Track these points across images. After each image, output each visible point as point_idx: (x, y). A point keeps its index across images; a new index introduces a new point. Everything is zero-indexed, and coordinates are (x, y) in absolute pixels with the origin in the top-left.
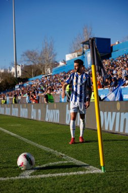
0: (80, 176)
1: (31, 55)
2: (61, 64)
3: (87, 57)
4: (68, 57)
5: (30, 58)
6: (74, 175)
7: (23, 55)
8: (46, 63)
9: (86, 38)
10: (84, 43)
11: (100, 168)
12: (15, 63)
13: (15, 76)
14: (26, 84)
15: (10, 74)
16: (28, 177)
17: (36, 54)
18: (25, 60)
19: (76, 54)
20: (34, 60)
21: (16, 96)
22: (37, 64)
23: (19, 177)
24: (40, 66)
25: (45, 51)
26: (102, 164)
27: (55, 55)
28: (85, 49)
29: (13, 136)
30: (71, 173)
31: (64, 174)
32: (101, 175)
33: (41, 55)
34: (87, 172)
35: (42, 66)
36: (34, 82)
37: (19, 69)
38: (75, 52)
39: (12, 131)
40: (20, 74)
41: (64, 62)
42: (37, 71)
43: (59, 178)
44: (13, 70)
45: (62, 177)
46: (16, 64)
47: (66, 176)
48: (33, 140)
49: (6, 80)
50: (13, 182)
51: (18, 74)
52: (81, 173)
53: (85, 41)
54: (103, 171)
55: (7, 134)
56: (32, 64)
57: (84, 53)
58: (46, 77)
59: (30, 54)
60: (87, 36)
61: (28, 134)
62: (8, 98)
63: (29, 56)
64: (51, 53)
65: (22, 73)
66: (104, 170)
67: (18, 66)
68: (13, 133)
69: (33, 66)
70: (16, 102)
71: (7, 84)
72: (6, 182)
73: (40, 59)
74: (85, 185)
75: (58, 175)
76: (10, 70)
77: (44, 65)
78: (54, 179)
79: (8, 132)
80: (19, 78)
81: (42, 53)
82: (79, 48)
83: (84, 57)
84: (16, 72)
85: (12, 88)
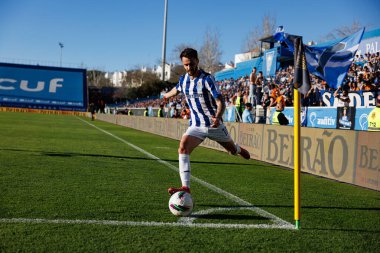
0: (265, 231)
2: (228, 67)
3: (266, 60)
4: (239, 58)
6: (256, 229)
7: (175, 51)
9: (266, 34)
10: (263, 40)
11: (293, 222)
12: (162, 61)
13: (161, 78)
15: (155, 75)
16: (190, 225)
19: (249, 55)
21: (162, 106)
23: (178, 224)
25: (206, 47)
26: (296, 217)
27: (220, 54)
28: (264, 50)
30: (251, 226)
31: (241, 226)
32: (295, 232)
34: (273, 226)
37: (168, 69)
38: (248, 52)
40: (168, 77)
41: (233, 65)
43: (234, 230)
44: (159, 70)
45: (239, 230)
46: (165, 63)
47: (245, 229)
49: (148, 84)
50: (170, 229)
51: (166, 77)
52: (266, 226)
53: (265, 36)
54: (297, 227)
57: (262, 54)
60: (268, 31)
62: (151, 109)
64: (214, 51)
65: (172, 75)
66: (299, 225)
67: (166, 65)
70: (162, 115)
71: (150, 88)
72: (161, 228)
74: (273, 246)
75: (232, 225)
76: (155, 70)
78: (228, 231)
82: (255, 46)
83: (261, 60)
84: (164, 74)
85: (156, 95)
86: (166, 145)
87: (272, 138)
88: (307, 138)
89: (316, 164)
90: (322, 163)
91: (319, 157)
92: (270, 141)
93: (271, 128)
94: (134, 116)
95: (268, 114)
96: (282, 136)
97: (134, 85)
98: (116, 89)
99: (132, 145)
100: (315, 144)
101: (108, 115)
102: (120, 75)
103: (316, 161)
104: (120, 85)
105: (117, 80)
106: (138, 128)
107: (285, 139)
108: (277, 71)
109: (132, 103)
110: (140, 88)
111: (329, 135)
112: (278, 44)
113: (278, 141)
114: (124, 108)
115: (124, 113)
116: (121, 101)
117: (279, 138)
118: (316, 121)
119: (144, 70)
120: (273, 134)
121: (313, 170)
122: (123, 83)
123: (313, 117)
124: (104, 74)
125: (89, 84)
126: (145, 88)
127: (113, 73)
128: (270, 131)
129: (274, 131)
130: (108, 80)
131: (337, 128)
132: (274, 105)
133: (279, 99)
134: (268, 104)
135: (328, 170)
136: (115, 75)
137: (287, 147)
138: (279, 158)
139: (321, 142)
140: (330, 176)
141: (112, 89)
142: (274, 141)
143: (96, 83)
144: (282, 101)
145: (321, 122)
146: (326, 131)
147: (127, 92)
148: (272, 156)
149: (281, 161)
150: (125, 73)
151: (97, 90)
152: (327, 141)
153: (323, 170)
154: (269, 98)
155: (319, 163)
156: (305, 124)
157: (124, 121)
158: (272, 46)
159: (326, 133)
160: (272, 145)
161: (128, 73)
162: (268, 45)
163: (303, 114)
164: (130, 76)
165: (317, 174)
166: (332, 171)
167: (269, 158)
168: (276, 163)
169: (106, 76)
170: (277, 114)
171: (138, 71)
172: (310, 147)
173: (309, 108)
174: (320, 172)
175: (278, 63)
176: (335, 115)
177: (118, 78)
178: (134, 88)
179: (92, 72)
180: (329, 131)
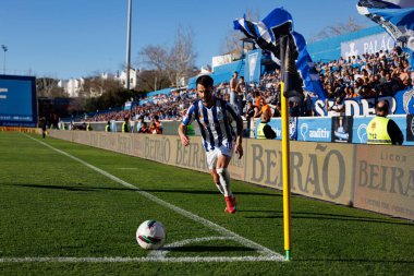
0: (250, 264)
1: (155, 53)
2: (204, 71)
3: (248, 63)
4: (217, 62)
5: (152, 58)
6: (240, 262)
7: (142, 53)
8: (179, 70)
10: (245, 40)
11: (283, 253)
12: (127, 66)
13: (126, 86)
14: (142, 102)
15: (118, 82)
16: (162, 259)
17: (163, 53)
18: (144, 62)
19: (229, 56)
20: (160, 62)
21: (127, 120)
22: (164, 69)
23: (148, 259)
24: (168, 72)
25: (179, 49)
26: (286, 247)
27: (195, 56)
28: (246, 51)
30: (234, 258)
31: (222, 259)
32: (285, 264)
33: (172, 55)
34: (260, 258)
35: (171, 73)
36: (157, 98)
37: (133, 75)
38: (228, 53)
39: (123, 178)
40: (134, 85)
41: (210, 70)
42: (162, 80)
43: (214, 264)
44: (123, 76)
45: (220, 263)
46: (129, 68)
47: (227, 263)
48: (162, 197)
49: (110, 93)
50: (138, 265)
51: (131, 84)
52: (251, 258)
54: (287, 259)
55: (116, 183)
56: (156, 68)
57: (244, 56)
58: (178, 91)
59: (153, 52)
63: (152, 54)
64: (188, 53)
65: (137, 82)
66: (290, 256)
67: (131, 71)
68: (126, 181)
69: (157, 72)
70: (126, 130)
71: (112, 98)
72: (128, 264)
73: (168, 61)
75: (212, 259)
76: (118, 76)
77: (176, 72)
78: (207, 265)
79: (118, 180)
80: (133, 90)
81: (173, 50)
82: (235, 47)
83: (243, 64)
84: (129, 81)
85: (120, 106)
86: (134, 165)
87: (258, 154)
88: (299, 154)
89: (309, 183)
90: (315, 182)
91: (312, 176)
92: (255, 158)
93: (255, 142)
94: (93, 132)
95: (252, 127)
96: (269, 152)
97: (93, 95)
98: (72, 99)
99: (92, 167)
100: (306, 160)
101: (63, 131)
102: (76, 82)
103: (309, 180)
104: (77, 95)
105: (72, 89)
106: (99, 146)
107: (272, 155)
108: (262, 75)
109: (91, 116)
110: (100, 99)
111: (323, 149)
113: (264, 158)
115: (82, 128)
116: (78, 114)
117: (265, 154)
118: (308, 133)
119: (105, 77)
120: (258, 150)
121: (306, 190)
122: (80, 93)
123: (304, 129)
124: (57, 82)
125: (39, 94)
126: (106, 99)
127: (68, 81)
128: (254, 146)
129: (260, 146)
130: (62, 89)
131: (333, 141)
132: (259, 116)
133: (264, 109)
134: (251, 115)
135: (322, 190)
136: (70, 84)
137: (274, 164)
138: (265, 178)
139: (313, 158)
140: (324, 197)
141: (67, 100)
142: (259, 158)
143: (48, 93)
145: (314, 135)
146: (320, 145)
147: (85, 103)
148: (258, 176)
149: (268, 181)
150: (82, 80)
151: (48, 101)
152: (321, 156)
153: (317, 191)
154: (253, 107)
155: (312, 183)
156: (295, 137)
157: (82, 138)
159: (319, 147)
160: (258, 162)
161: (86, 80)
162: (250, 45)
163: (292, 126)
164: (88, 84)
165: (310, 195)
166: (327, 192)
167: (254, 178)
168: (262, 183)
169: (60, 84)
170: (262, 126)
171: (98, 78)
172: (301, 163)
173: (300, 118)
174: (314, 193)
175: (263, 67)
176: (330, 127)
177: (73, 87)
178: (93, 99)
179: (42, 80)
180: (323, 145)
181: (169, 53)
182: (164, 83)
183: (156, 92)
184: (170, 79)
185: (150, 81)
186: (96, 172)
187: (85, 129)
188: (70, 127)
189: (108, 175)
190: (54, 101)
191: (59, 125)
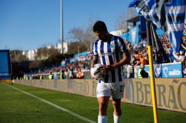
1: (78, 32)
3: (131, 35)
5: (76, 35)
7: (70, 33)
10: (129, 21)
12: (61, 40)
13: (61, 52)
14: (72, 60)
15: (57, 50)
17: (82, 31)
18: (72, 37)
19: (120, 32)
20: (80, 37)
21: (63, 72)
22: (83, 41)
24: (85, 42)
28: (129, 27)
29: (65, 112)
33: (87, 32)
35: (87, 43)
36: (79, 58)
37: (65, 46)
38: (119, 29)
39: (62, 106)
40: (66, 51)
42: (83, 47)
44: (60, 47)
46: (63, 41)
48: (85, 116)
49: (53, 56)
51: (64, 51)
53: (130, 18)
55: (58, 109)
56: (78, 40)
57: (128, 30)
59: (76, 32)
60: (131, 15)
61: (78, 110)
62: (55, 74)
63: (76, 33)
65: (68, 49)
67: (64, 43)
68: (64, 108)
69: (79, 43)
70: (63, 78)
71: (54, 60)
73: (85, 36)
76: (57, 46)
77: (90, 42)
79: (59, 107)
80: (65, 54)
81: (87, 30)
82: (123, 26)
83: (128, 35)
84: (63, 49)
85: (59, 64)
86: (68, 98)
87: (139, 87)
88: (163, 86)
89: (170, 102)
90: (174, 101)
91: (171, 98)
92: (138, 90)
93: (138, 80)
94: (44, 80)
95: (135, 71)
96: (145, 86)
97: (43, 58)
98: (31, 62)
99: (44, 101)
100: (168, 89)
102: (33, 52)
103: (170, 100)
104: (33, 59)
105: (31, 56)
106: (47, 88)
107: (148, 87)
108: (140, 41)
109: (42, 71)
110: (47, 60)
111: (177, 82)
112: (139, 23)
113: (143, 89)
114: (37, 75)
115: (37, 78)
116: (35, 70)
117: (143, 87)
118: (168, 73)
119: (49, 47)
120: (139, 85)
121: (170, 107)
122: (36, 57)
123: (166, 71)
124: (22, 52)
125: (12, 60)
126: (50, 60)
127: (28, 51)
128: (137, 83)
129: (140, 83)
130: (25, 56)
131: (183, 77)
132: (139, 64)
133: (142, 60)
135: (178, 106)
136: (29, 53)
138: (144, 101)
139: (172, 87)
140: (180, 110)
141: (28, 62)
142: (140, 89)
143: (17, 59)
144: (144, 61)
145: (171, 73)
146: (175, 79)
147: (38, 64)
148: (140, 100)
149: (146, 102)
150: (36, 50)
151: (17, 63)
152: (176, 86)
153: (175, 107)
154: (136, 60)
155: (172, 102)
157: (37, 84)
158: (135, 25)
159: (174, 81)
160: (139, 92)
161: (39, 50)
162: (132, 24)
164: (40, 52)
165: (171, 109)
166: (181, 106)
167: (138, 101)
168: (143, 104)
169: (23, 53)
171: (45, 48)
172: (164, 91)
173: (163, 64)
174: (173, 108)
175: (140, 36)
176: (181, 69)
177: (32, 55)
178: (43, 60)
179: (13, 51)
180: (177, 79)
181: (85, 31)
182: (83, 49)
183: (79, 54)
184: (87, 46)
185: (76, 48)
186: (47, 104)
187: (39, 78)
188: (31, 78)
189: (53, 105)
190: (21, 63)
191: (24, 77)
